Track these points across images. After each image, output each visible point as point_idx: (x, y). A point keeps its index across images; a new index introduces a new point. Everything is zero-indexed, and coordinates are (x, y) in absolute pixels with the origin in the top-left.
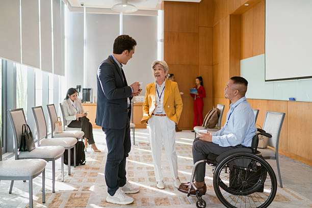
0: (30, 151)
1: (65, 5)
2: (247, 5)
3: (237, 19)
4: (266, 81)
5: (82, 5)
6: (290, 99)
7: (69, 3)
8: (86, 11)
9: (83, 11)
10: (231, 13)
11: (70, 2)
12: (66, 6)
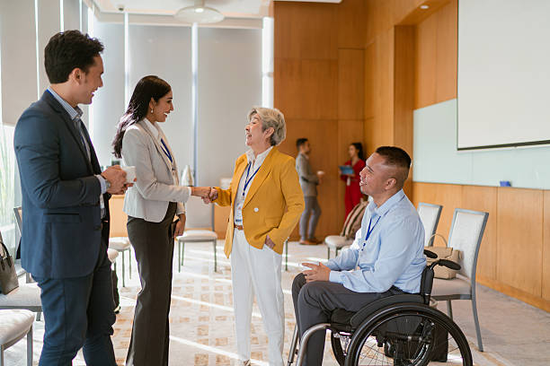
0: (5, 294)
1: (89, 9)
2: (426, 7)
3: (408, 33)
4: (459, 149)
5: (121, 9)
6: (501, 183)
7: (96, 6)
8: (129, 21)
9: (124, 20)
10: (396, 23)
11: (98, 4)
12: (91, 12)
